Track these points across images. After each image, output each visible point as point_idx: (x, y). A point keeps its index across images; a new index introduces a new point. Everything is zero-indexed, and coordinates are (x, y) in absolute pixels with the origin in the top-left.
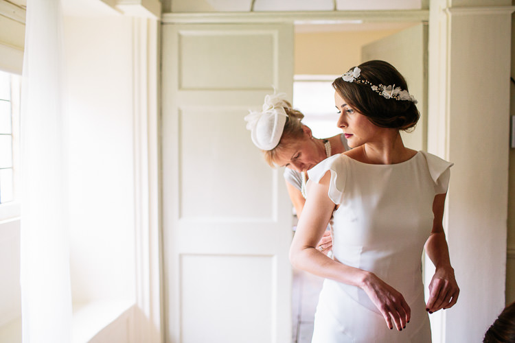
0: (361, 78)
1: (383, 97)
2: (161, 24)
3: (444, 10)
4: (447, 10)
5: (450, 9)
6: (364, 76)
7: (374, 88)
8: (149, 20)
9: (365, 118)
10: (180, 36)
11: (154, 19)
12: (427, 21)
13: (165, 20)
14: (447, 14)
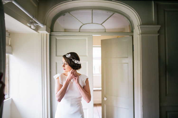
0: (70, 57)
1: (75, 62)
2: (50, 35)
3: (139, 34)
4: (140, 34)
5: (141, 34)
6: (71, 57)
7: (73, 60)
8: (46, 34)
9: (70, 67)
10: (56, 39)
11: (48, 34)
12: (133, 36)
13: (51, 34)
14: (140, 35)
